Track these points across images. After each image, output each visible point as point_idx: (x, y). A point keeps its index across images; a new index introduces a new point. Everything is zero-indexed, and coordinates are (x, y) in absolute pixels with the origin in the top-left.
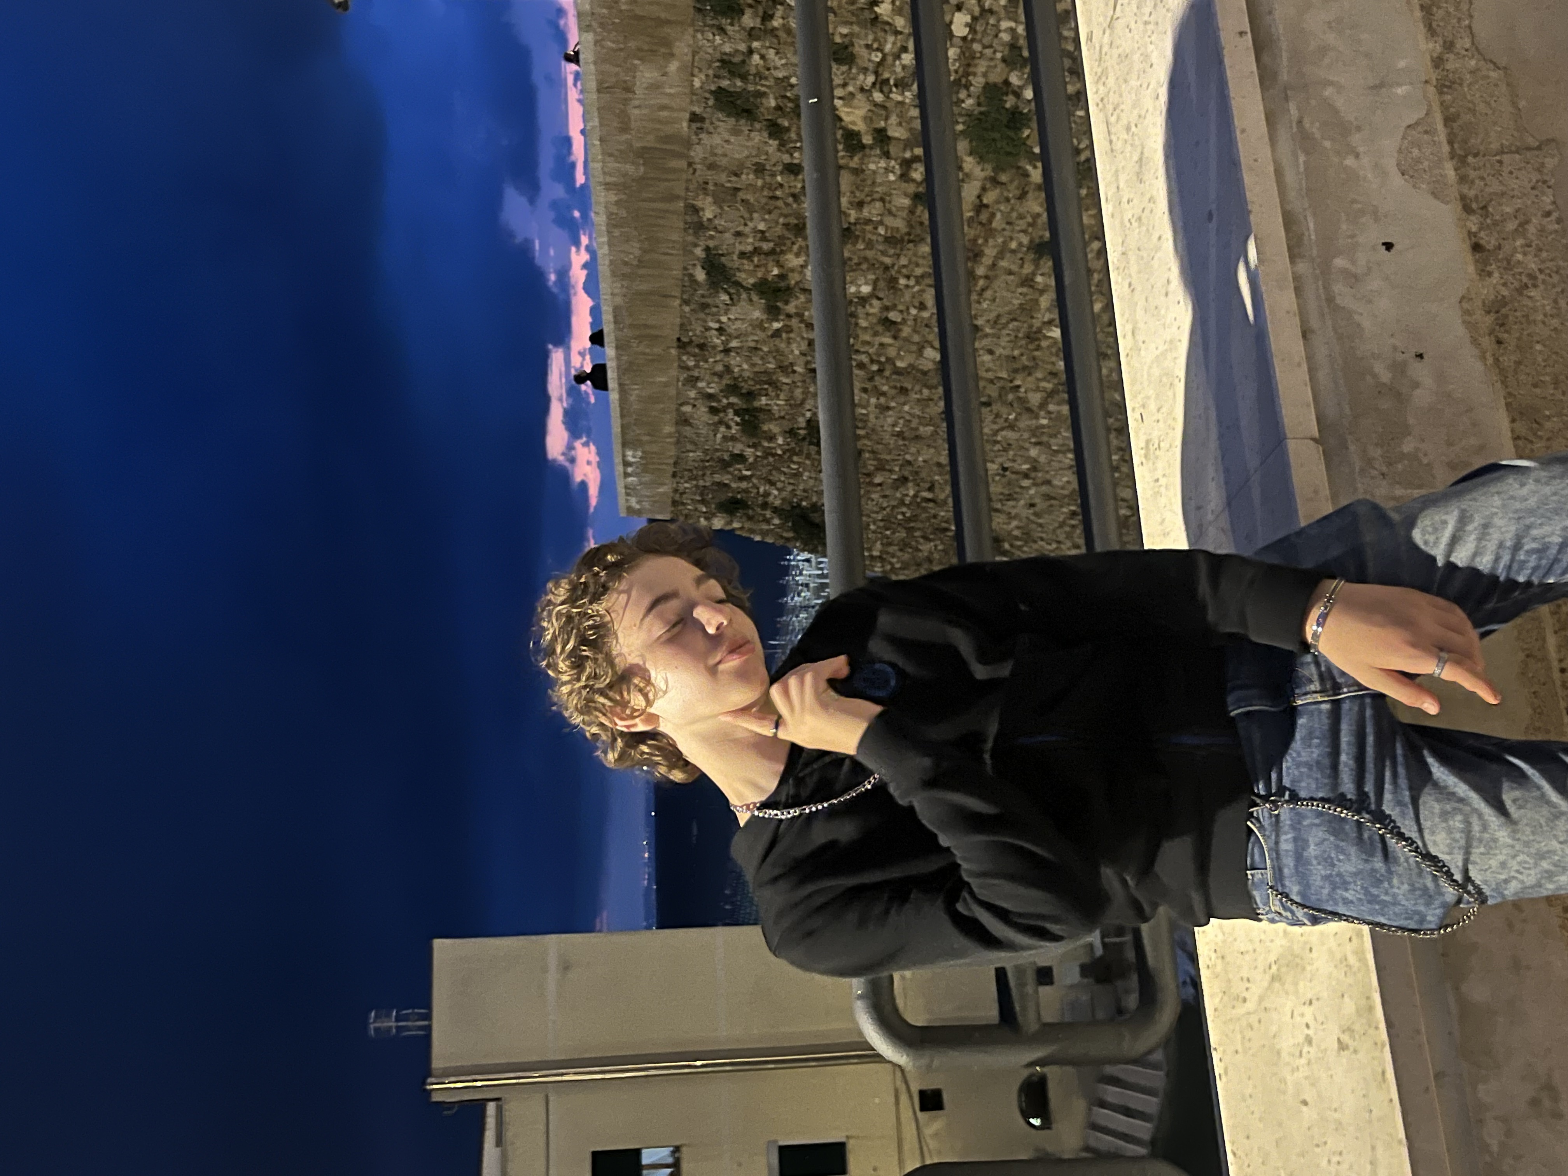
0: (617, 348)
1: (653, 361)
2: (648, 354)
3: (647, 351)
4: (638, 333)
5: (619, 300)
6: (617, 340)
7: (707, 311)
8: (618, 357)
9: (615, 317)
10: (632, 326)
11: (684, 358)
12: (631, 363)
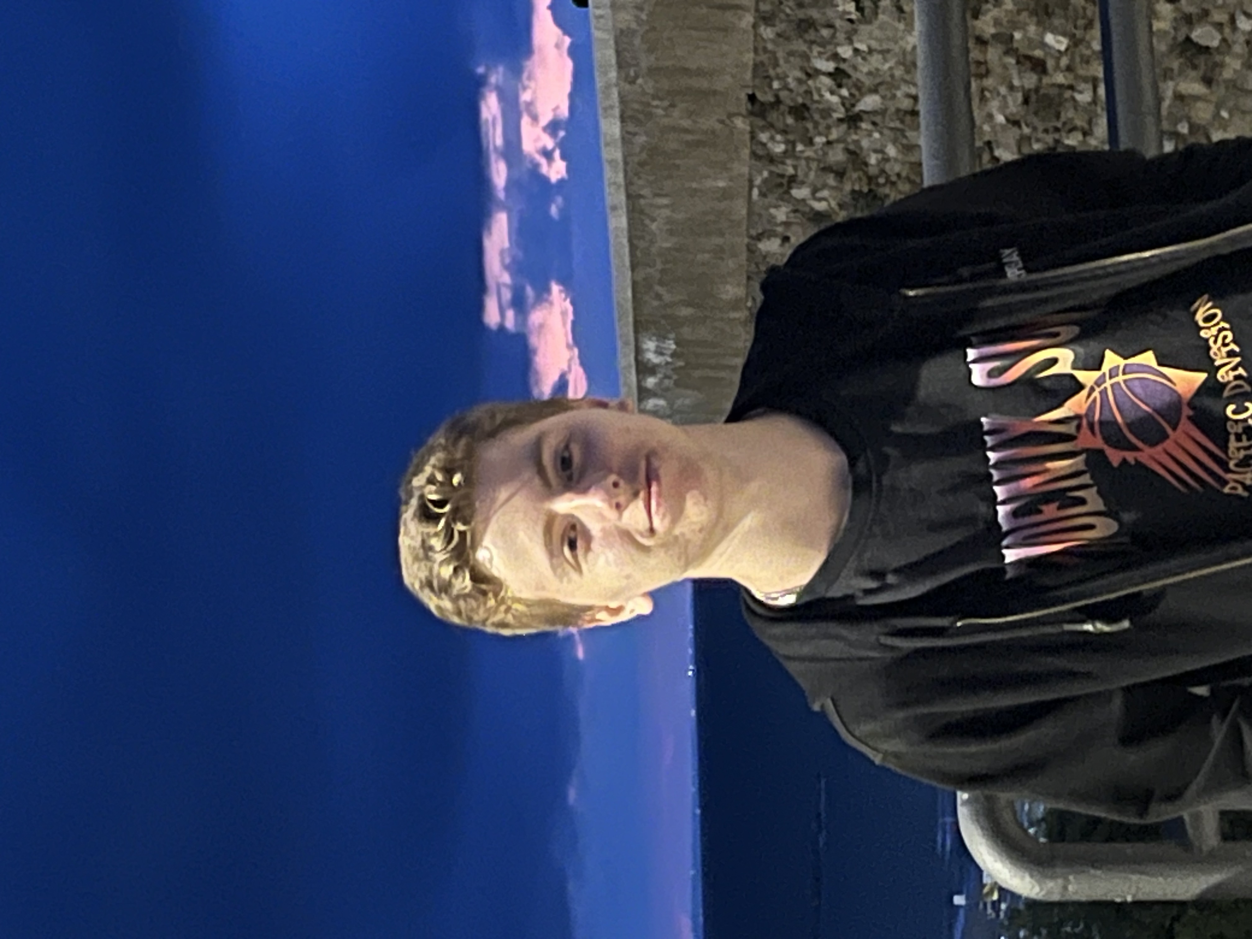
0: (623, 119)
1: (698, 144)
2: (686, 131)
3: (686, 123)
4: (665, 84)
5: (626, 18)
6: (623, 100)
7: (811, 35)
8: (627, 139)
9: (618, 53)
10: (653, 72)
11: (764, 137)
12: (653, 151)
